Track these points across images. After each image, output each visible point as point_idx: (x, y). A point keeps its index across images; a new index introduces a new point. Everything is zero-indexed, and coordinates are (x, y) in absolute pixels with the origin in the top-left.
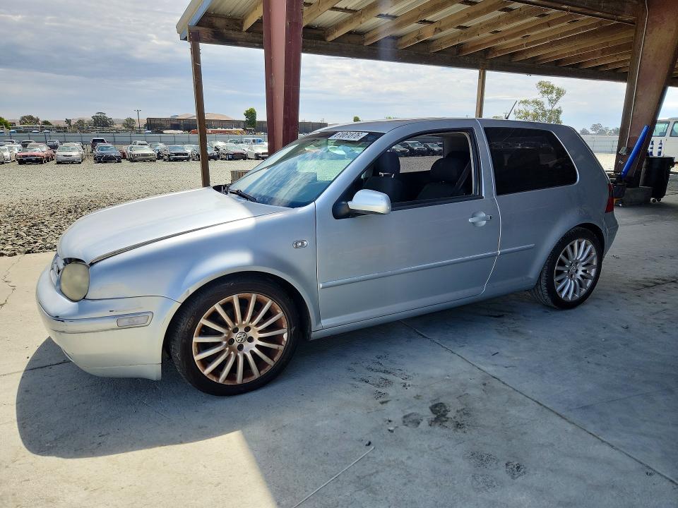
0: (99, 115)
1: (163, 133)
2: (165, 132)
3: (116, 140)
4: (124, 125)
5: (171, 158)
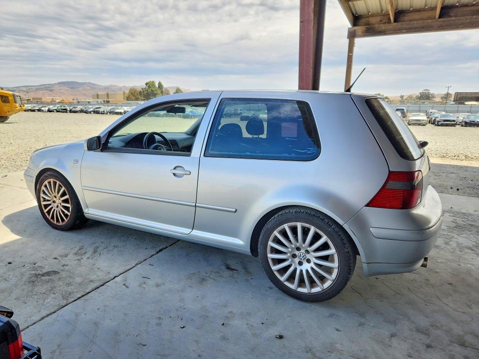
0: (425, 91)
1: (465, 104)
2: (466, 103)
3: (421, 109)
4: (442, 98)
5: (440, 123)
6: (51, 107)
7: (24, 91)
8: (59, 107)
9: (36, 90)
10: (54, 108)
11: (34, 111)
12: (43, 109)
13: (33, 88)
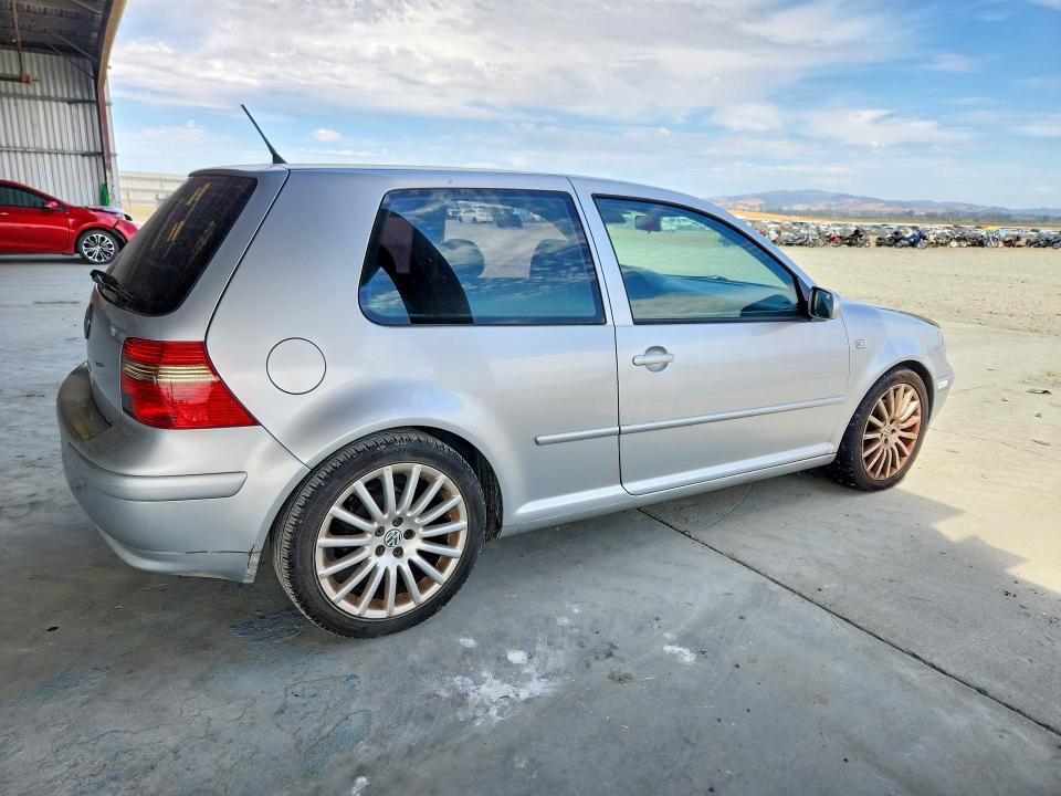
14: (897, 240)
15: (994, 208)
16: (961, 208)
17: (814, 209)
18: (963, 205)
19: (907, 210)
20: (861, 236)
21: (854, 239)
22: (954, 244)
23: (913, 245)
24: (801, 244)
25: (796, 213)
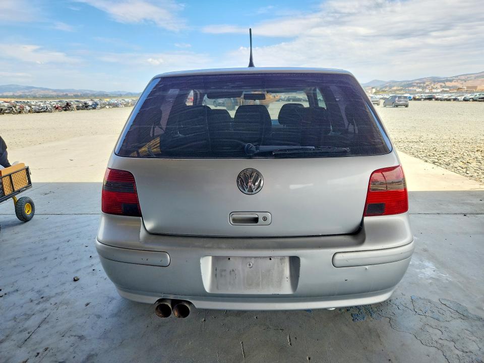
6: (468, 96)
7: (462, 80)
8: (478, 96)
9: (475, 78)
10: (471, 97)
11: (449, 100)
12: (459, 98)
13: (472, 76)
14: (87, 107)
15: (100, 91)
16: (88, 92)
17: (16, 94)
18: (88, 90)
19: (65, 93)
20: (70, 106)
21: (67, 107)
22: (107, 107)
23: (94, 108)
24: (45, 111)
25: (7, 97)
